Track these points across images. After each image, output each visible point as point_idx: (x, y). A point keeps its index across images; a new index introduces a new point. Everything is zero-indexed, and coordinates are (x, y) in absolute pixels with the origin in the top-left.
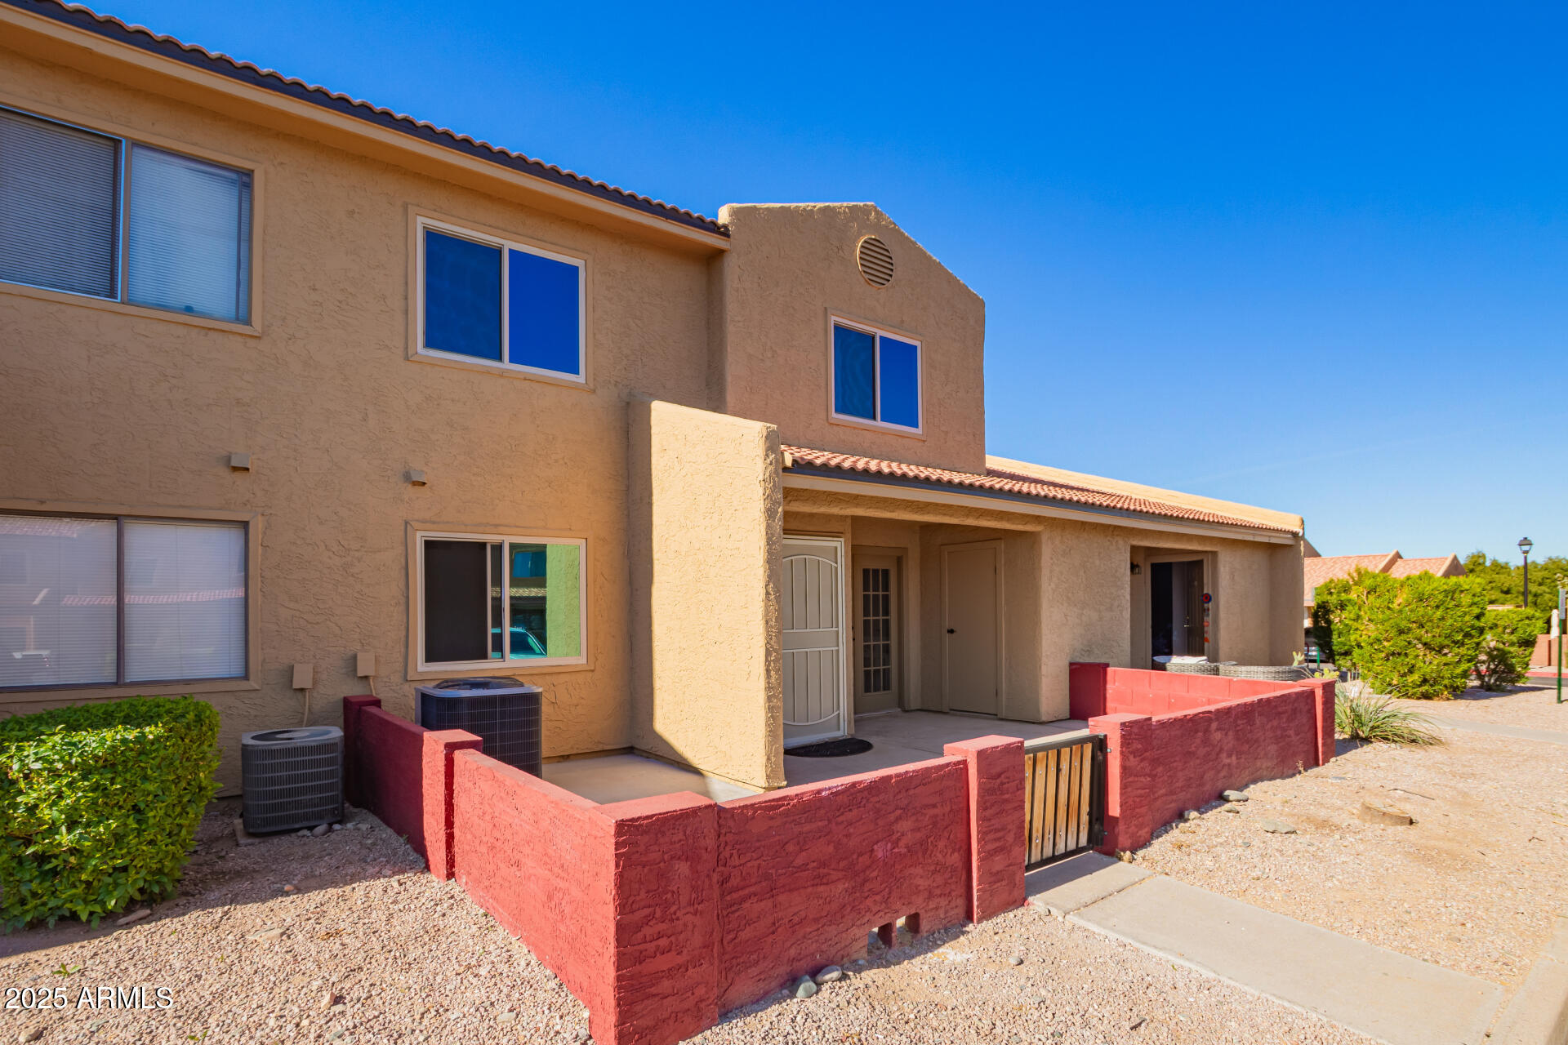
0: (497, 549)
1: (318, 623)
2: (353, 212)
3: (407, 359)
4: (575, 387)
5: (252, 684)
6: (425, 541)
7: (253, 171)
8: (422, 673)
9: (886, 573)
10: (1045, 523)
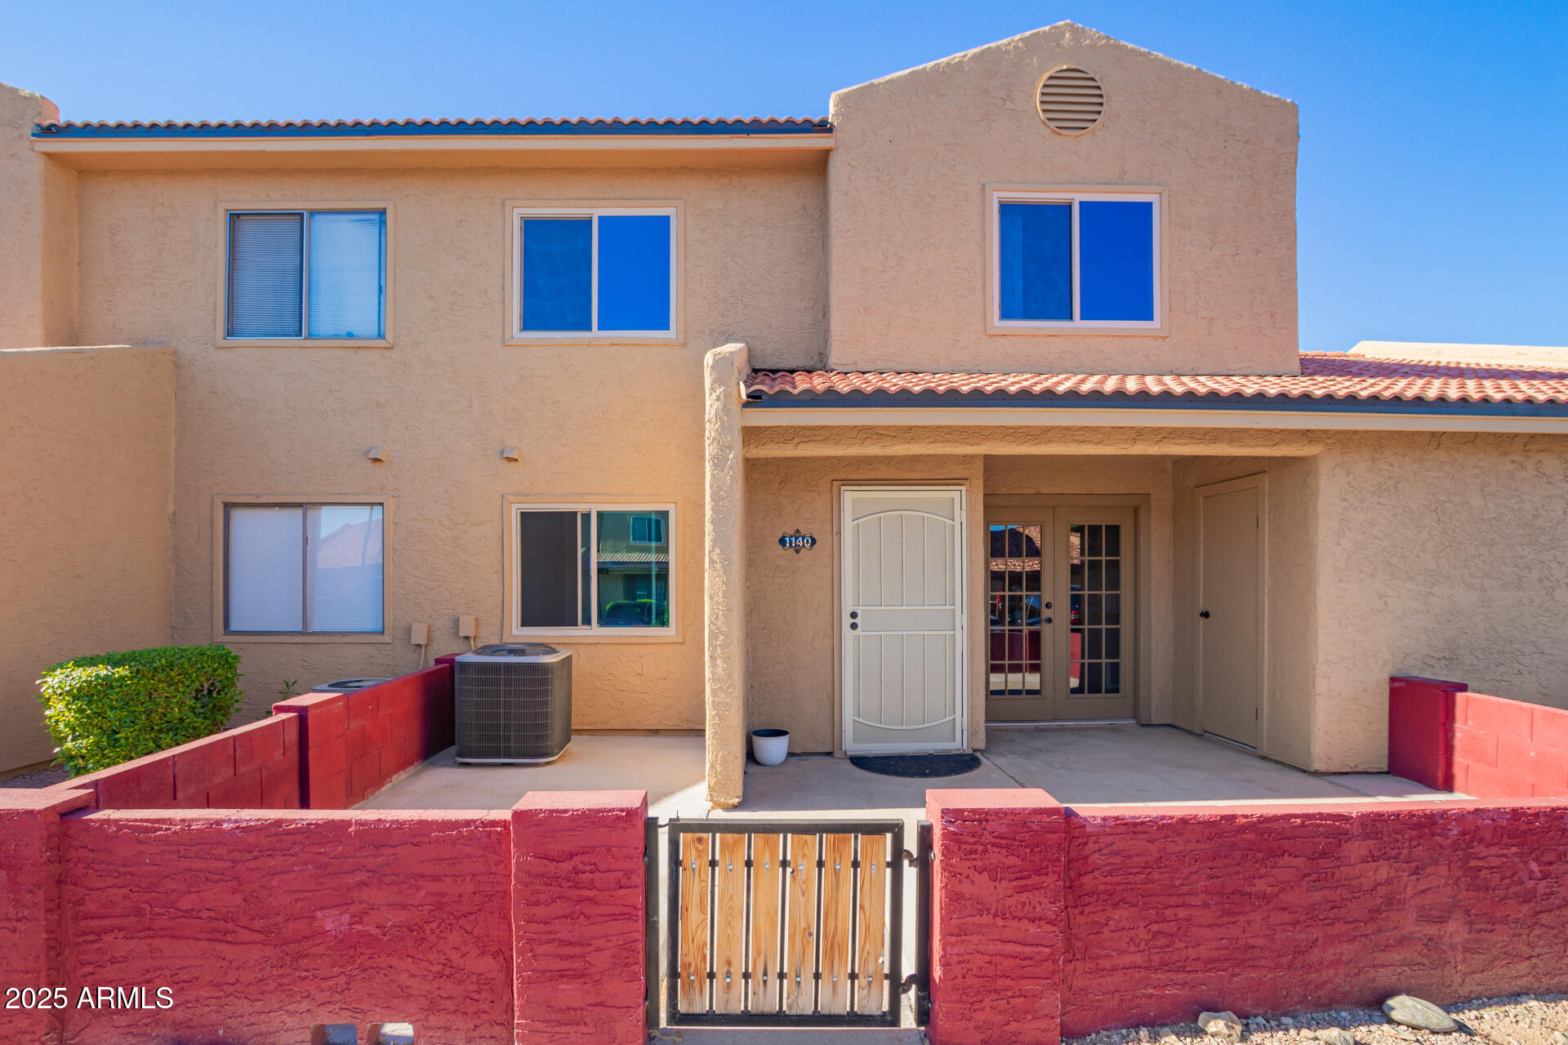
0: (586, 517)
1: (433, 589)
2: (461, 221)
3: (504, 345)
4: (667, 344)
5: (387, 638)
6: (522, 513)
7: (385, 209)
8: (515, 637)
9: (1114, 531)
10: (1328, 441)
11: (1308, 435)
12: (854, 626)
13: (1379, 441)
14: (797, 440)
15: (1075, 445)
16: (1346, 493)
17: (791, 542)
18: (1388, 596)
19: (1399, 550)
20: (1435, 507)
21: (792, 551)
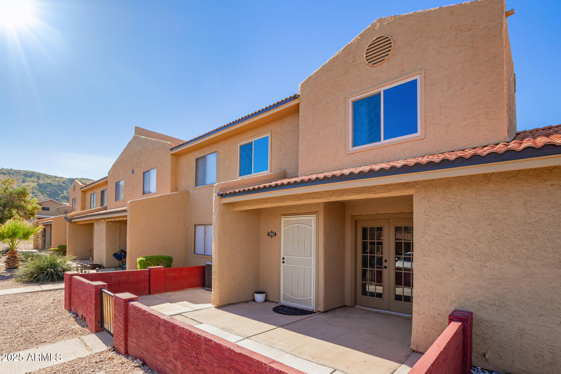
7: (217, 151)
10: (417, 187)
11: (406, 185)
12: (284, 262)
13: (448, 183)
14: (243, 205)
15: (312, 199)
16: (428, 212)
17: (270, 234)
18: (454, 266)
19: (462, 241)
20: (487, 217)
21: (270, 237)
